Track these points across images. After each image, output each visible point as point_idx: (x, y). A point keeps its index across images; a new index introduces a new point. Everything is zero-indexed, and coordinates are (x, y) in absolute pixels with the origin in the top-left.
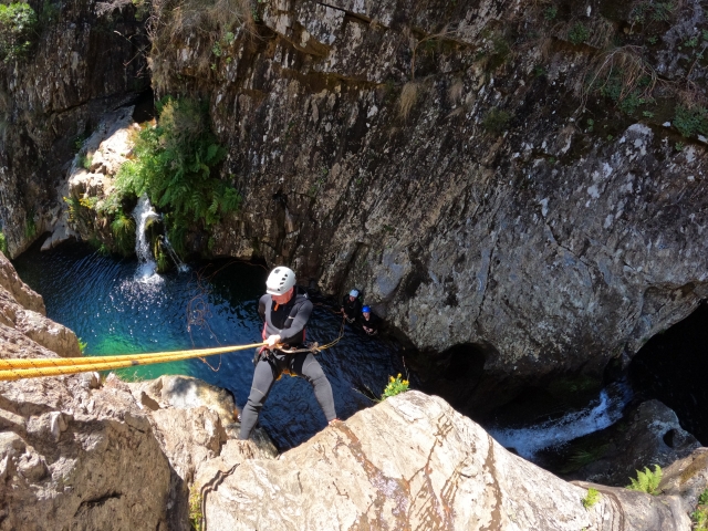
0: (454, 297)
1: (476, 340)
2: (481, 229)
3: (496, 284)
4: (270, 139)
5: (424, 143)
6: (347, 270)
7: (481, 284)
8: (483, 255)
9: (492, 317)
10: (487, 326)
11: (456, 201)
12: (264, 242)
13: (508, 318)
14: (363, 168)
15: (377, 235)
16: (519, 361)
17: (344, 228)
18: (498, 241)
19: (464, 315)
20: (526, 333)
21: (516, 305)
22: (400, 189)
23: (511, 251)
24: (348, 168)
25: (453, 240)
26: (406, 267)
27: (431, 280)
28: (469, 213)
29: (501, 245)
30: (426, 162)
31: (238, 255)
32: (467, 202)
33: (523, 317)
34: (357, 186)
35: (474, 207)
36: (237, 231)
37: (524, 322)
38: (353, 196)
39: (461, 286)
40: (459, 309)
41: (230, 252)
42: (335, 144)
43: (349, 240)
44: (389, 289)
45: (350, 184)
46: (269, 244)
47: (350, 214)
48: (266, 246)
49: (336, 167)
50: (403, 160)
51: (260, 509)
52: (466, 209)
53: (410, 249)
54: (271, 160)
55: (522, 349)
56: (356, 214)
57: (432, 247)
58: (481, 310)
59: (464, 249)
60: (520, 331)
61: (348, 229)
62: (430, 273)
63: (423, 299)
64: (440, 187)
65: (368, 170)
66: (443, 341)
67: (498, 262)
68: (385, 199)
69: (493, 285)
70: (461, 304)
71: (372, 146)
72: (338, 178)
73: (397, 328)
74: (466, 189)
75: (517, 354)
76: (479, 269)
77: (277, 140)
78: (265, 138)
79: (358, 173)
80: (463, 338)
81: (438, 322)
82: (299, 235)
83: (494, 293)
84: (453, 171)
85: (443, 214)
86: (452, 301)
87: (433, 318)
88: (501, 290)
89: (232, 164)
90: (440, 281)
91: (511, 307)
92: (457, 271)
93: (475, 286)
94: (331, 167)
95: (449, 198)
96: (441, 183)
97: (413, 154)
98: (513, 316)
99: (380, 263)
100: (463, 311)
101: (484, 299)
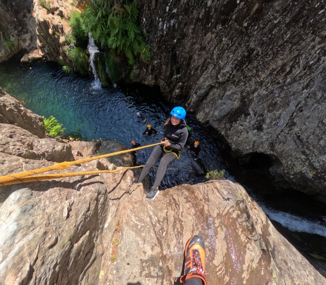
0: (261, 126)
1: (268, 153)
2: (296, 87)
3: (294, 124)
4: (170, 10)
5: (276, 18)
6: (202, 100)
7: (282, 122)
8: (291, 104)
9: (284, 143)
10: (278, 147)
11: (284, 65)
12: (161, 78)
13: (296, 146)
14: (226, 37)
15: (224, 83)
16: (295, 174)
17: (206, 76)
18: (308, 97)
19: (265, 137)
20: (308, 159)
21: (305, 140)
22: (246, 54)
23: (315, 105)
24: (216, 36)
25: (272, 92)
26: (237, 104)
27: (249, 114)
28: (291, 75)
29: (307, 100)
30: (272, 35)
31: (146, 83)
32: (292, 67)
33: (308, 148)
34: (219, 50)
35: (297, 71)
36: (147, 70)
37: (308, 152)
38: (215, 57)
39: (268, 121)
40: (262, 134)
41: (142, 81)
42: (212, 17)
43: (207, 83)
44: (223, 114)
45: (215, 49)
46: (163, 79)
47: (211, 67)
48: (161, 81)
49: (209, 35)
50: (255, 33)
51: (147, 229)
52: (290, 71)
53: (241, 94)
54: (170, 26)
55: (300, 167)
56: (214, 68)
57: (256, 94)
58: (277, 137)
59: (278, 99)
60: (303, 157)
61: (208, 77)
62: (250, 109)
63: (242, 123)
64: (276, 55)
65: (229, 39)
66: (247, 149)
67: (301, 111)
68: (234, 61)
69: (291, 124)
70: (265, 131)
71: (236, 20)
72: (208, 43)
73: (223, 135)
74: (296, 57)
75: (295, 170)
76: (285, 113)
77: (175, 11)
78: (168, 8)
79: (222, 41)
80: (261, 150)
81: (247, 138)
82: (180, 77)
83: (290, 130)
84: (291, 43)
85: (271, 74)
86: (260, 128)
87: (244, 135)
88: (296, 129)
89: (146, 26)
90: (255, 115)
91: (301, 141)
92: (269, 111)
93: (278, 123)
94: (205, 35)
95: (280, 63)
96: (278, 51)
97: (264, 28)
98: (300, 146)
99: (222, 99)
100: (265, 135)
101: (282, 131)
